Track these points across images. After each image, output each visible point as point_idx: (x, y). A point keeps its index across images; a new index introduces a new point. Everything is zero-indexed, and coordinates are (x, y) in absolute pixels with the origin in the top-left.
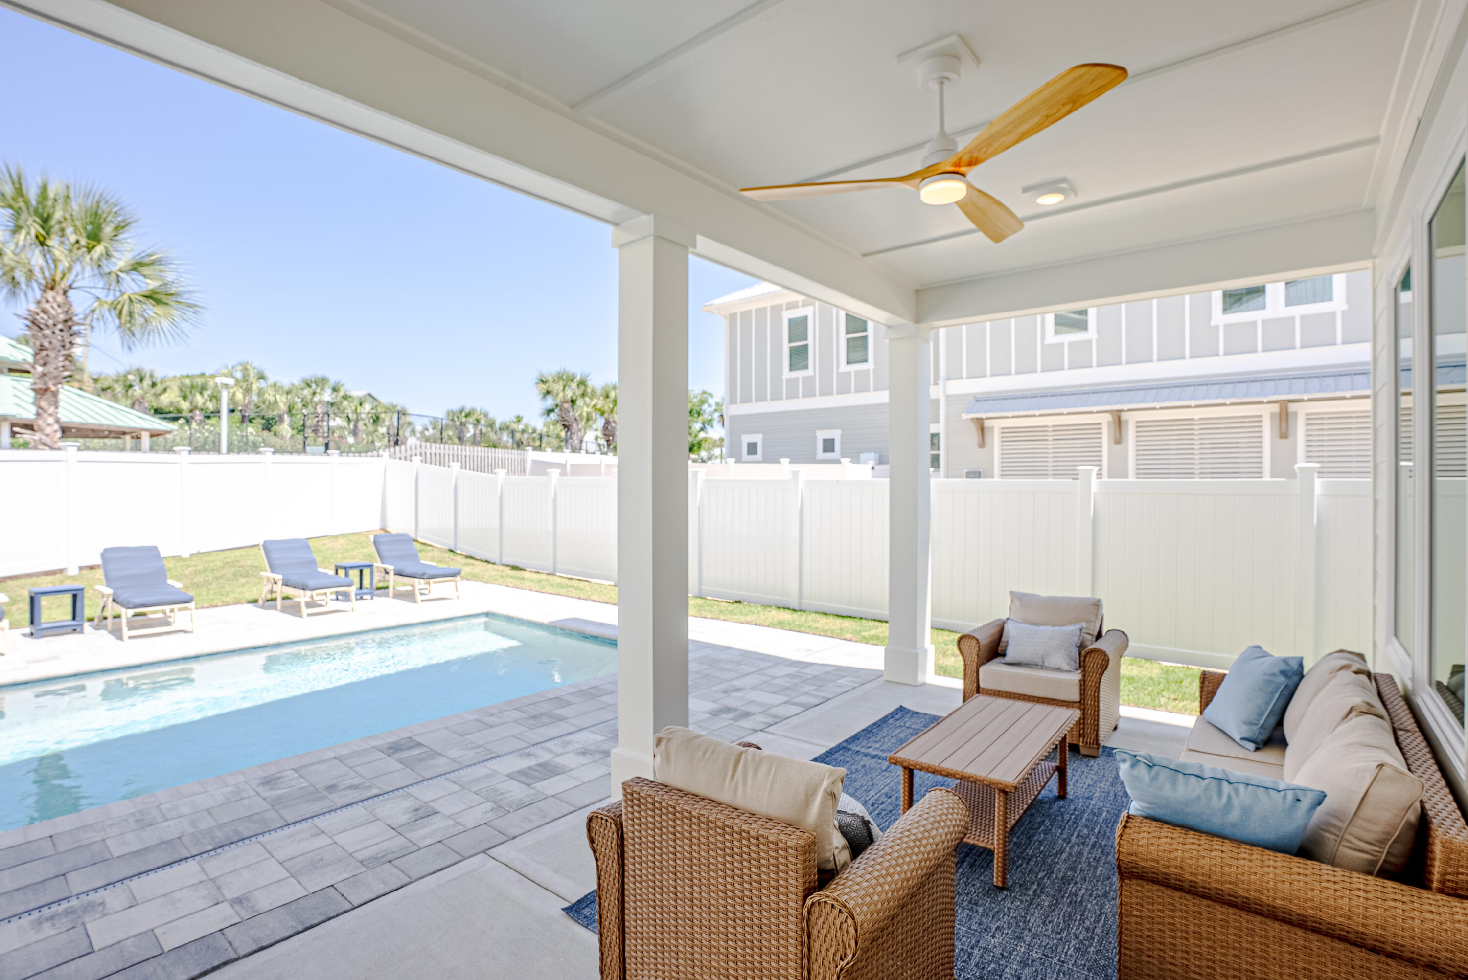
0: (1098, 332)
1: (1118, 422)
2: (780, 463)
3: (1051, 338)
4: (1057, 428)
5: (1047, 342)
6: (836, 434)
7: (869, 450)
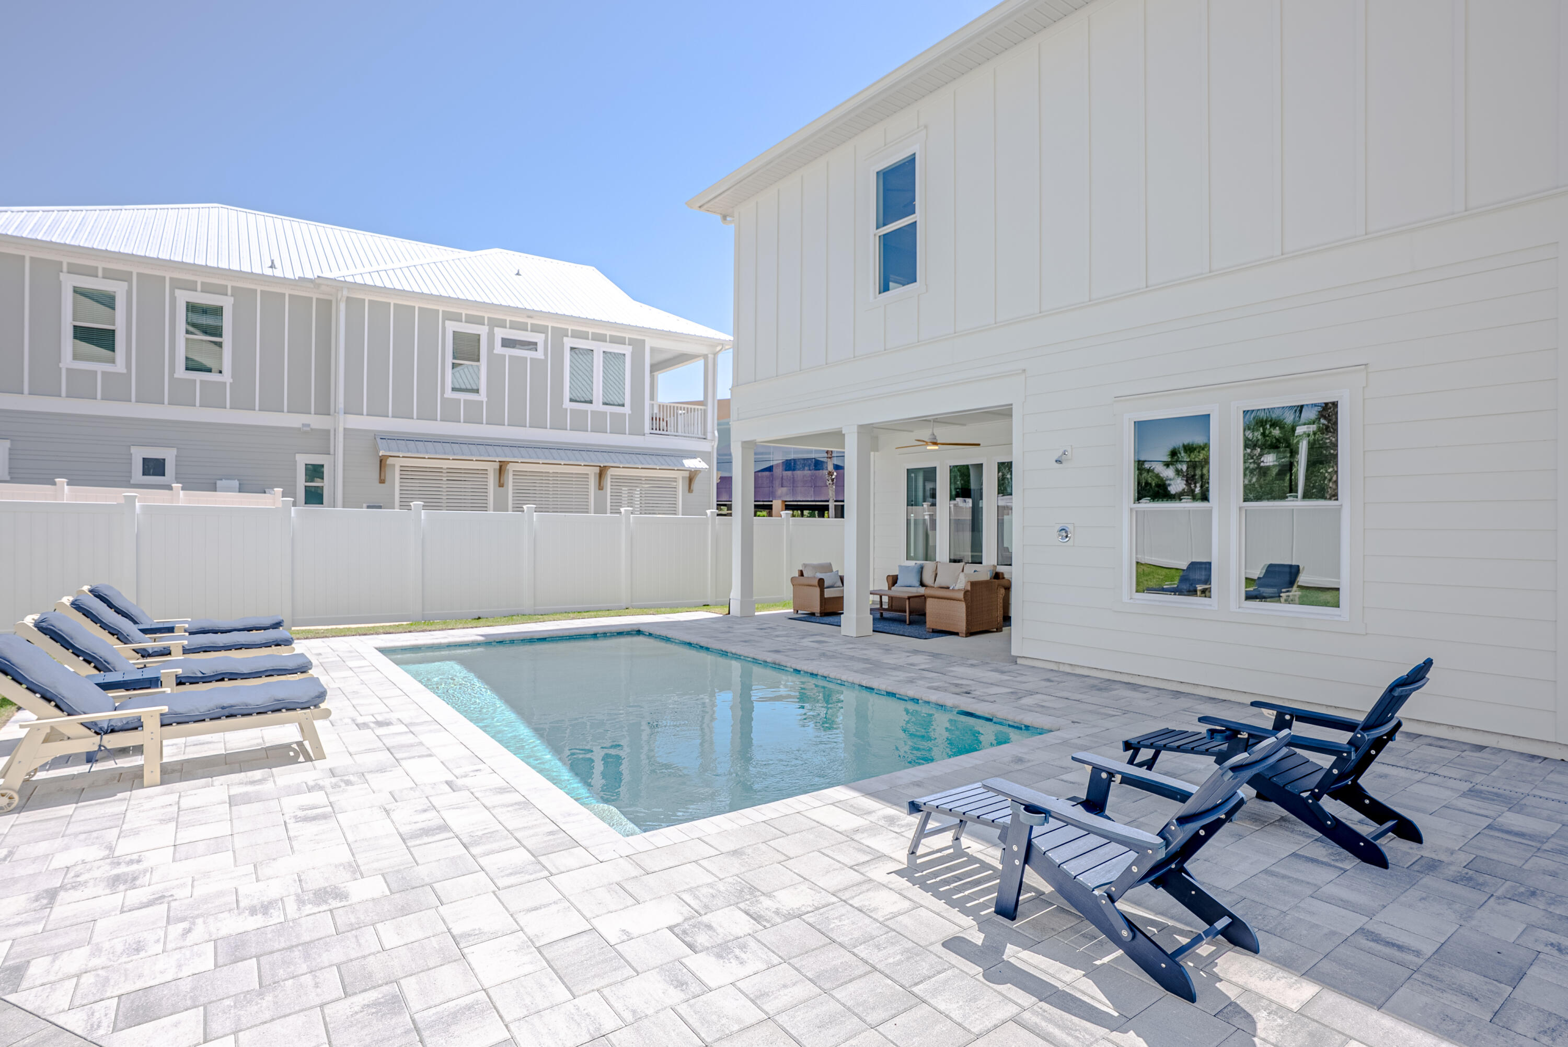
0: (487, 396)
1: (502, 469)
2: (54, 484)
3: (449, 394)
4: (451, 471)
5: (445, 396)
6: (169, 455)
7: (229, 477)
